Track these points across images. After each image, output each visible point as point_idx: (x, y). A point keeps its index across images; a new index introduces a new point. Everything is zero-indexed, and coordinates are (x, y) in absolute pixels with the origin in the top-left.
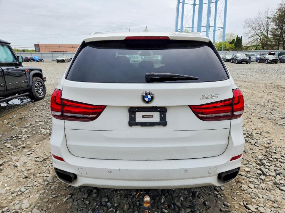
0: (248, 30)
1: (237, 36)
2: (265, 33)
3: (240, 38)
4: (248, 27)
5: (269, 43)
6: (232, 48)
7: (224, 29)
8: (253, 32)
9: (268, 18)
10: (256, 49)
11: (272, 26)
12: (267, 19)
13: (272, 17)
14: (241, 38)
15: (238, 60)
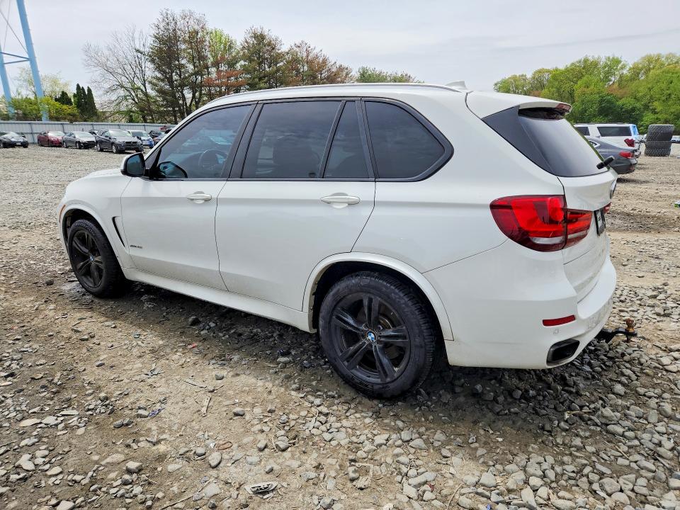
0: (98, 73)
1: (78, 86)
2: (139, 84)
3: (87, 93)
4: (95, 66)
5: (154, 107)
6: (74, 115)
7: (31, 63)
8: (112, 81)
9: (138, 51)
10: (131, 120)
11: (150, 71)
12: (135, 54)
13: (147, 50)
14: (89, 90)
15: (117, 146)
